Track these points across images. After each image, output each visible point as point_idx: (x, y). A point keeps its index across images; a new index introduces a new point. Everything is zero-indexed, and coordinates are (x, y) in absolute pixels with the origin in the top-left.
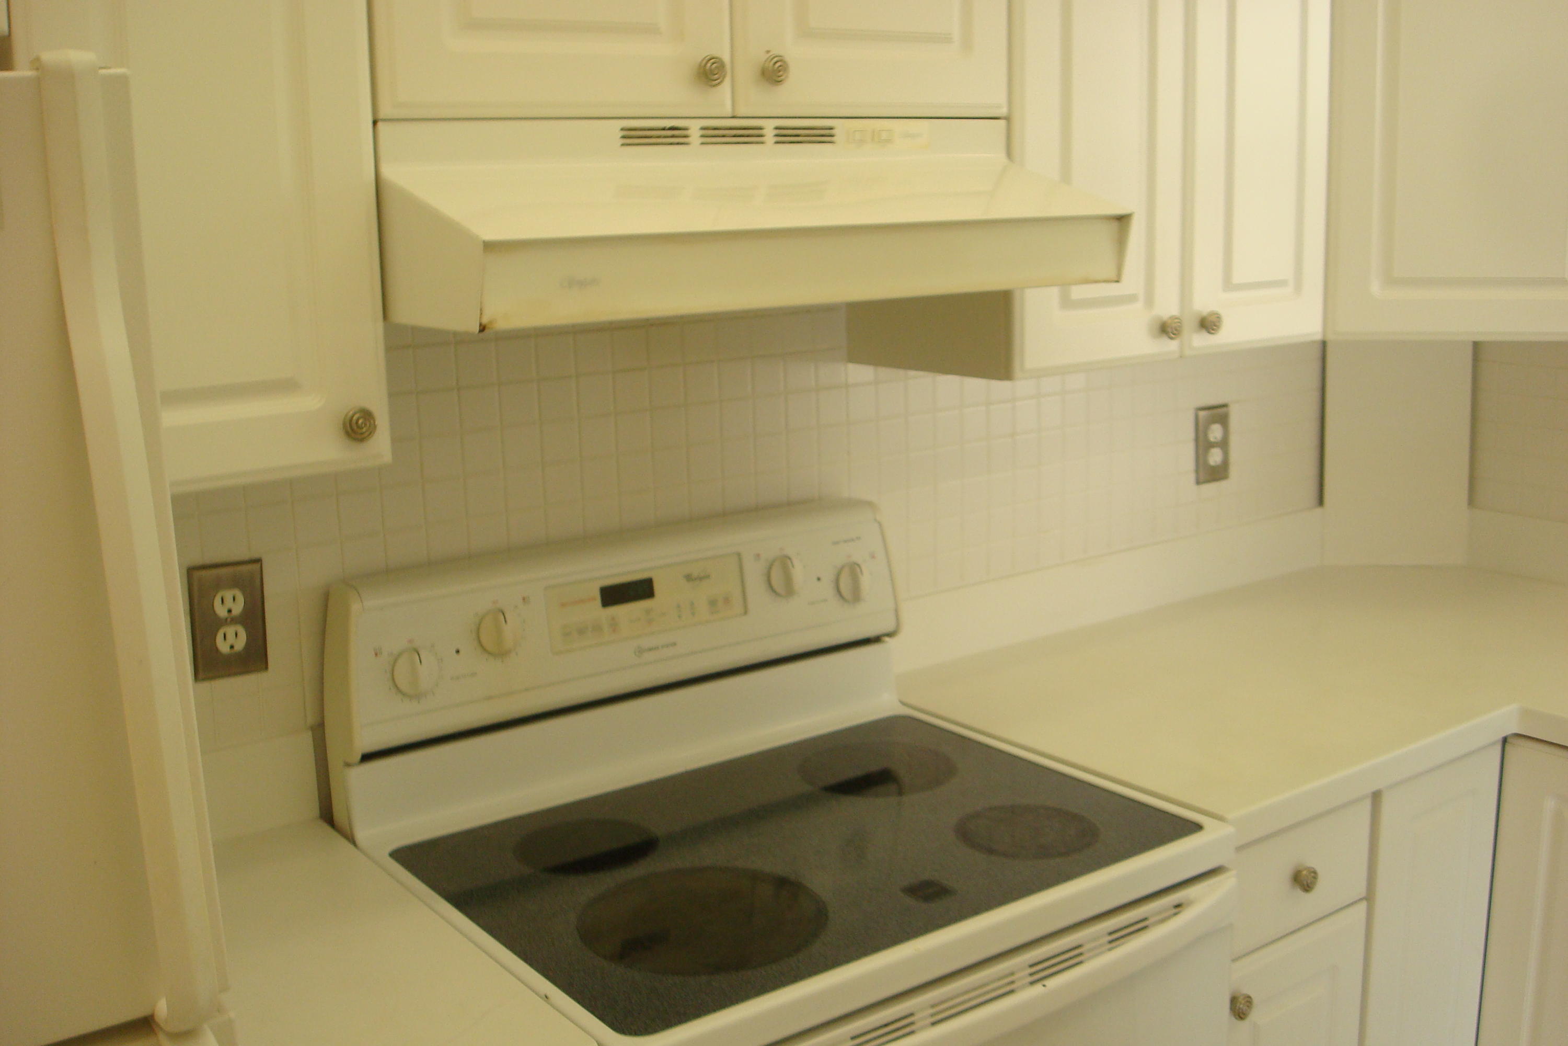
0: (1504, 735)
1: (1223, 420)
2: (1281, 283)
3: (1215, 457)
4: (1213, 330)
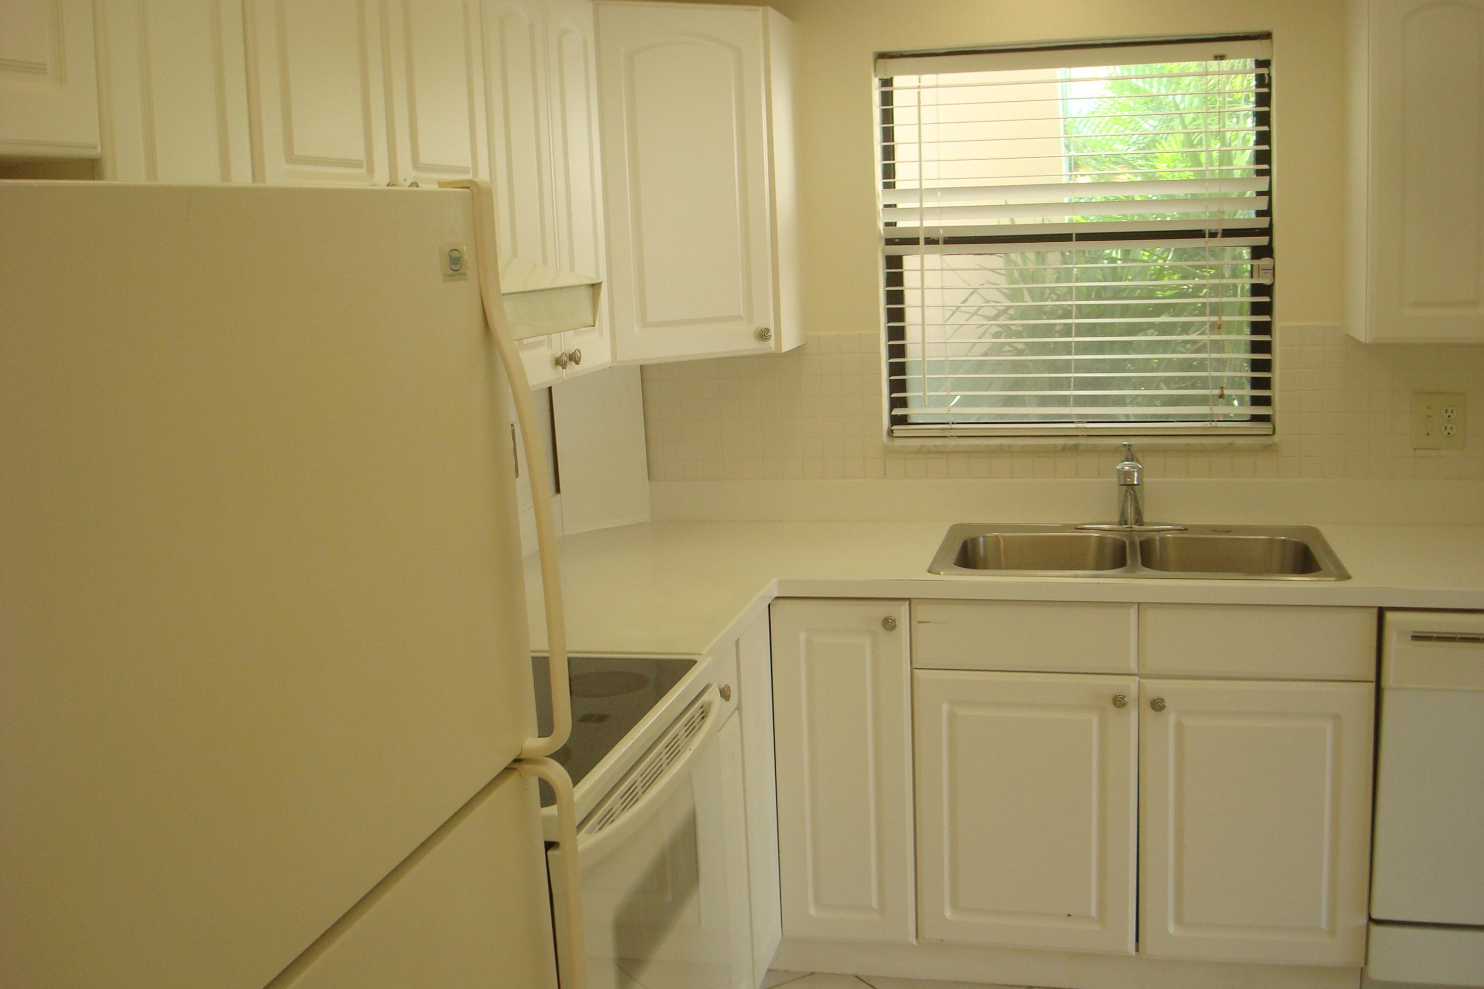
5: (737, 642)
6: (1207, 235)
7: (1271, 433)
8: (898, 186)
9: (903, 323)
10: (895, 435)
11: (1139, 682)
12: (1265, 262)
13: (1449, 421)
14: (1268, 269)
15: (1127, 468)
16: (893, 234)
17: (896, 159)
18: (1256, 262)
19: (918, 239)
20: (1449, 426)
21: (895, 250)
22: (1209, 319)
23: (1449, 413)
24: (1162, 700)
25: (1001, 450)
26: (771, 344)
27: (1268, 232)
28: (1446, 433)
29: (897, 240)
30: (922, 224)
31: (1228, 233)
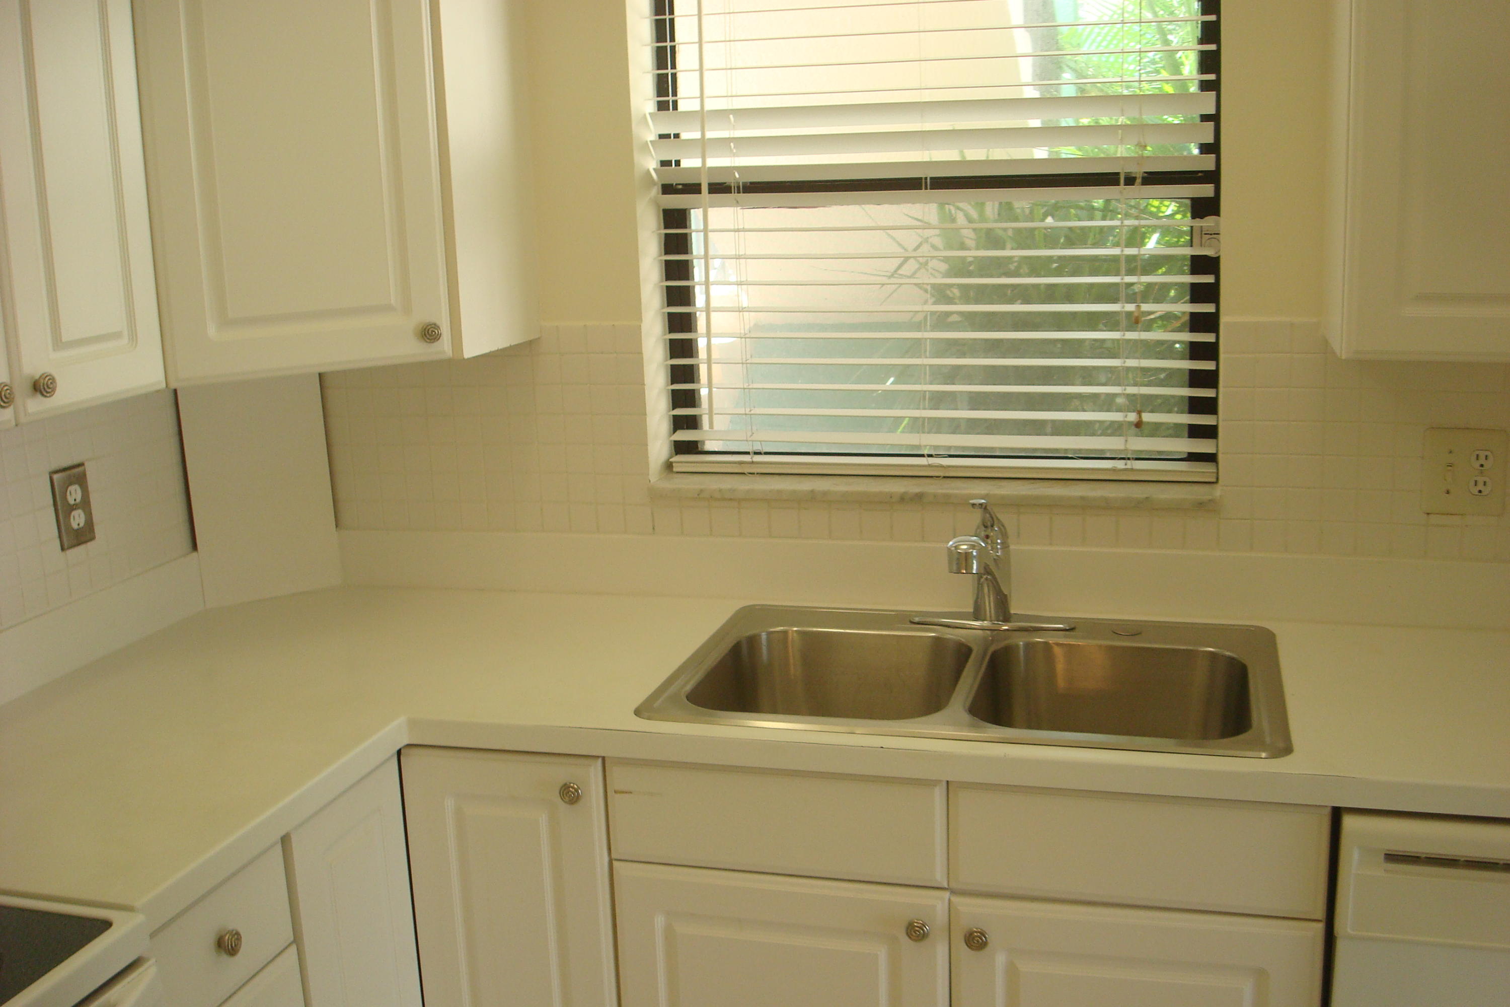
0: (398, 748)
1: (81, 480)
2: (117, 335)
3: (78, 519)
4: (47, 392)
5: (285, 841)
6: (1122, 181)
7: (1214, 480)
8: (681, 107)
9: (691, 307)
10: (675, 470)
11: (949, 900)
12: (1208, 222)
13: (1482, 472)
14: (1214, 234)
15: (965, 547)
16: (674, 179)
17: (677, 67)
18: (1198, 223)
19: (699, 185)
20: (1481, 480)
21: (675, 201)
22: (1123, 307)
23: (1482, 461)
24: (983, 934)
25: (812, 498)
26: (444, 346)
27: (1213, 177)
28: (1475, 491)
29: (680, 187)
30: (704, 162)
31: (1154, 178)
